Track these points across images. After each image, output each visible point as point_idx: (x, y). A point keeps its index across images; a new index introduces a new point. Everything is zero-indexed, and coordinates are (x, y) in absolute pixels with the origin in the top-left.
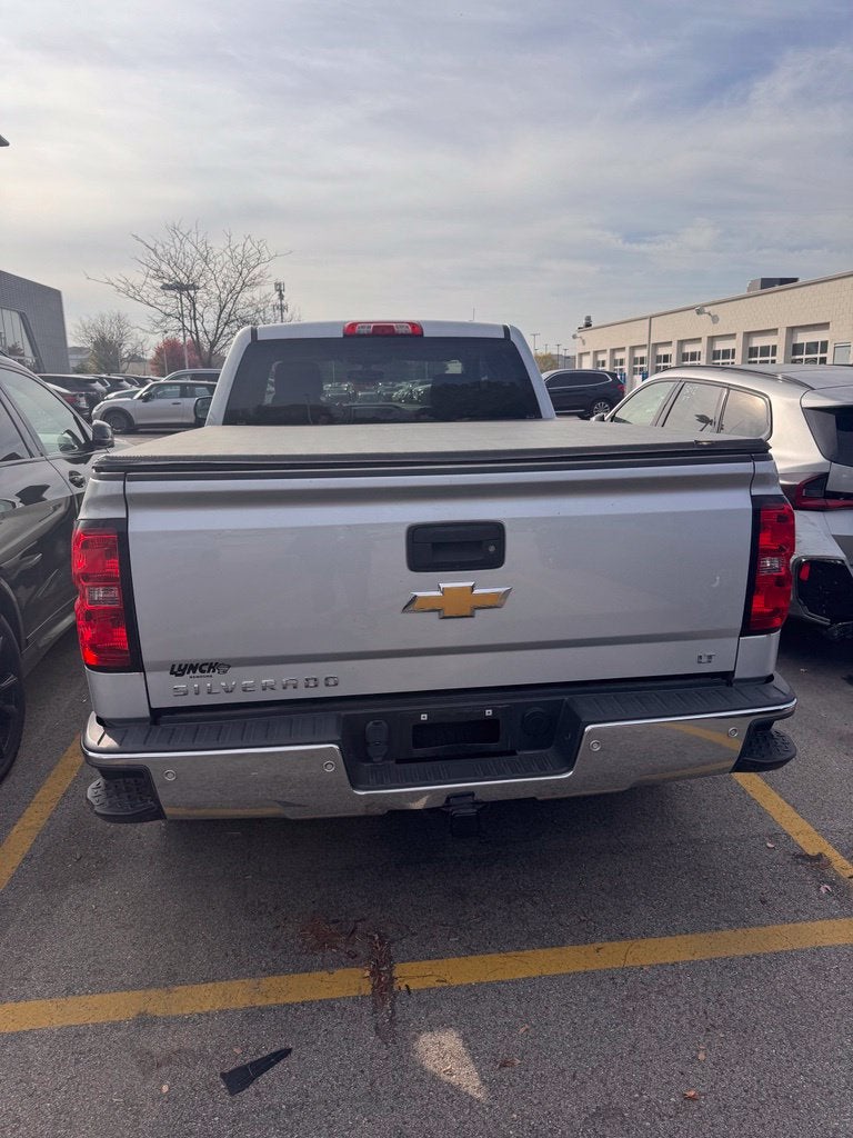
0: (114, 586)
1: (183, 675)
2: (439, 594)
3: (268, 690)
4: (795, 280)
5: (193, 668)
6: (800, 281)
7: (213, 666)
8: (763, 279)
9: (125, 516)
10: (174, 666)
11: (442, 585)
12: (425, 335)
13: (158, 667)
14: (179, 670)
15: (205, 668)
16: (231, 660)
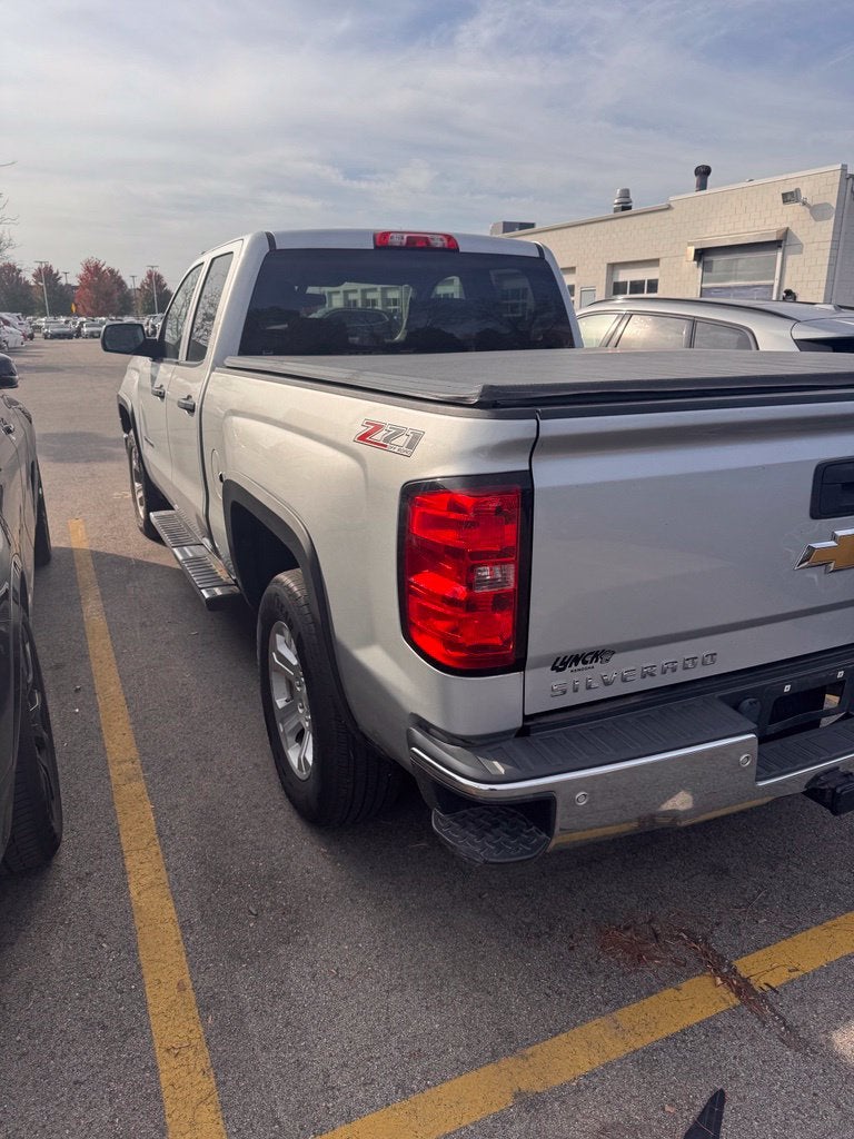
0: (509, 562)
1: (563, 669)
2: (833, 543)
3: (648, 677)
4: (532, 225)
5: (576, 659)
6: (537, 227)
7: (598, 655)
8: (504, 223)
9: (527, 468)
10: (558, 659)
11: (839, 533)
12: (461, 250)
13: (539, 664)
14: (560, 664)
15: (588, 659)
16: (615, 645)
